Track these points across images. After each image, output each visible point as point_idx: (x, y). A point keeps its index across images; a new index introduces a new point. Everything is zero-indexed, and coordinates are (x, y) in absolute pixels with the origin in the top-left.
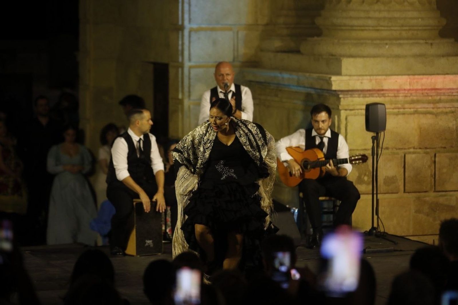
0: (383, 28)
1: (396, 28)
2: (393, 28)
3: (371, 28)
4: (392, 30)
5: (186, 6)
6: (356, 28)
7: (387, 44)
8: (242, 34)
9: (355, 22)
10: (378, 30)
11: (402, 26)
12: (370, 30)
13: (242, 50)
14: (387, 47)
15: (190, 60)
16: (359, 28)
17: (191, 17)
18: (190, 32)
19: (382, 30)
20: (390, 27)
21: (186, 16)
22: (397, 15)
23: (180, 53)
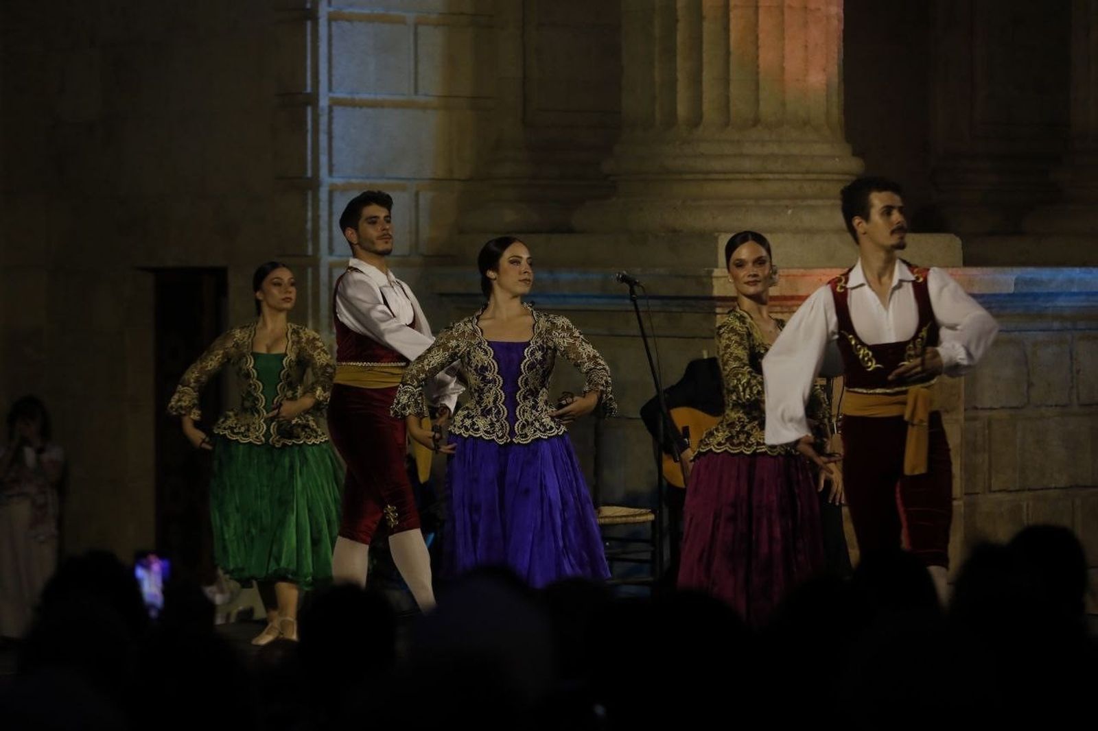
0: (771, 176)
1: (794, 176)
2: (789, 176)
3: (746, 176)
4: (787, 180)
5: (323, 138)
6: (716, 176)
7: (787, 207)
8: (425, 198)
9: (716, 165)
10: (760, 180)
11: (808, 172)
12: (744, 179)
13: (426, 233)
14: (790, 212)
15: (331, 250)
16: (722, 176)
17: (335, 161)
18: (331, 193)
19: (768, 180)
20: (783, 173)
21: (324, 159)
22: (795, 150)
23: (309, 236)
